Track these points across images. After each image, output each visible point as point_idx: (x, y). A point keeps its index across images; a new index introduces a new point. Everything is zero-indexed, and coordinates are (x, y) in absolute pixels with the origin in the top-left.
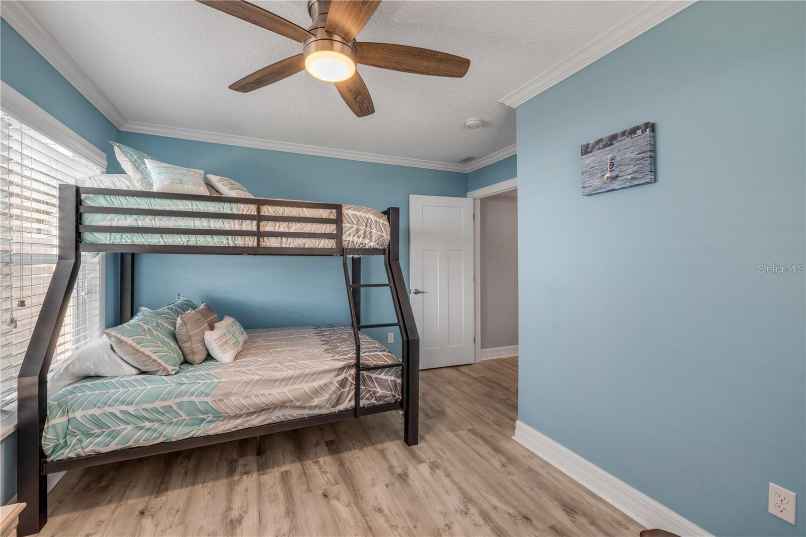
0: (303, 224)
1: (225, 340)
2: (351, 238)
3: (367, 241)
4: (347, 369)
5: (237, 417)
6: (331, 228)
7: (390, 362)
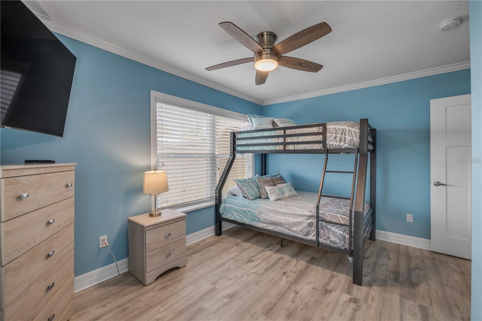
0: (305, 137)
1: (273, 191)
2: (331, 143)
3: (342, 144)
4: (314, 218)
5: (264, 223)
6: (319, 138)
7: (342, 222)
